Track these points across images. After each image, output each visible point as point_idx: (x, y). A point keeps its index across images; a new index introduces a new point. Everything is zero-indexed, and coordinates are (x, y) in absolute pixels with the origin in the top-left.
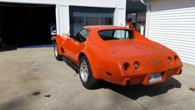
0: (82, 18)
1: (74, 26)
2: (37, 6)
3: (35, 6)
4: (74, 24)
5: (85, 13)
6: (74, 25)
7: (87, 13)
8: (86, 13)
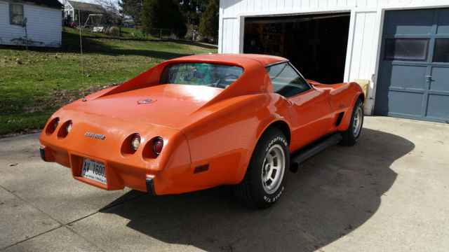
0: (422, 41)
1: (394, 62)
2: (315, 18)
3: (311, 19)
4: (395, 57)
5: (434, 27)
6: (393, 59)
7: (440, 27)
8: (439, 24)
